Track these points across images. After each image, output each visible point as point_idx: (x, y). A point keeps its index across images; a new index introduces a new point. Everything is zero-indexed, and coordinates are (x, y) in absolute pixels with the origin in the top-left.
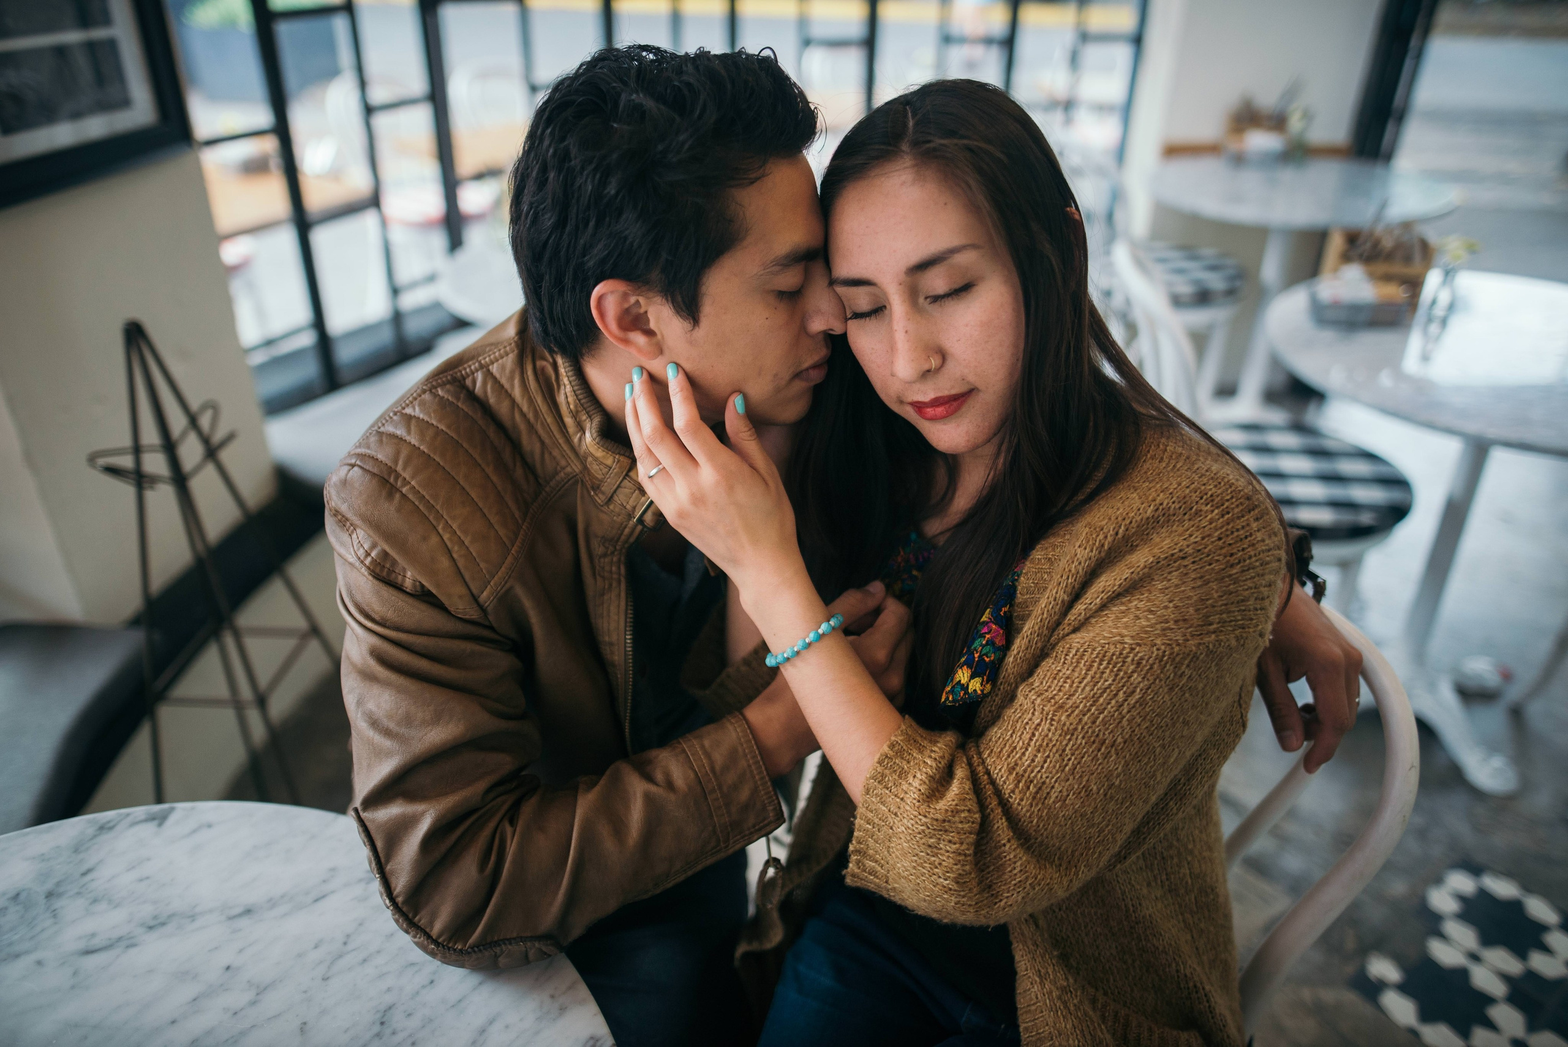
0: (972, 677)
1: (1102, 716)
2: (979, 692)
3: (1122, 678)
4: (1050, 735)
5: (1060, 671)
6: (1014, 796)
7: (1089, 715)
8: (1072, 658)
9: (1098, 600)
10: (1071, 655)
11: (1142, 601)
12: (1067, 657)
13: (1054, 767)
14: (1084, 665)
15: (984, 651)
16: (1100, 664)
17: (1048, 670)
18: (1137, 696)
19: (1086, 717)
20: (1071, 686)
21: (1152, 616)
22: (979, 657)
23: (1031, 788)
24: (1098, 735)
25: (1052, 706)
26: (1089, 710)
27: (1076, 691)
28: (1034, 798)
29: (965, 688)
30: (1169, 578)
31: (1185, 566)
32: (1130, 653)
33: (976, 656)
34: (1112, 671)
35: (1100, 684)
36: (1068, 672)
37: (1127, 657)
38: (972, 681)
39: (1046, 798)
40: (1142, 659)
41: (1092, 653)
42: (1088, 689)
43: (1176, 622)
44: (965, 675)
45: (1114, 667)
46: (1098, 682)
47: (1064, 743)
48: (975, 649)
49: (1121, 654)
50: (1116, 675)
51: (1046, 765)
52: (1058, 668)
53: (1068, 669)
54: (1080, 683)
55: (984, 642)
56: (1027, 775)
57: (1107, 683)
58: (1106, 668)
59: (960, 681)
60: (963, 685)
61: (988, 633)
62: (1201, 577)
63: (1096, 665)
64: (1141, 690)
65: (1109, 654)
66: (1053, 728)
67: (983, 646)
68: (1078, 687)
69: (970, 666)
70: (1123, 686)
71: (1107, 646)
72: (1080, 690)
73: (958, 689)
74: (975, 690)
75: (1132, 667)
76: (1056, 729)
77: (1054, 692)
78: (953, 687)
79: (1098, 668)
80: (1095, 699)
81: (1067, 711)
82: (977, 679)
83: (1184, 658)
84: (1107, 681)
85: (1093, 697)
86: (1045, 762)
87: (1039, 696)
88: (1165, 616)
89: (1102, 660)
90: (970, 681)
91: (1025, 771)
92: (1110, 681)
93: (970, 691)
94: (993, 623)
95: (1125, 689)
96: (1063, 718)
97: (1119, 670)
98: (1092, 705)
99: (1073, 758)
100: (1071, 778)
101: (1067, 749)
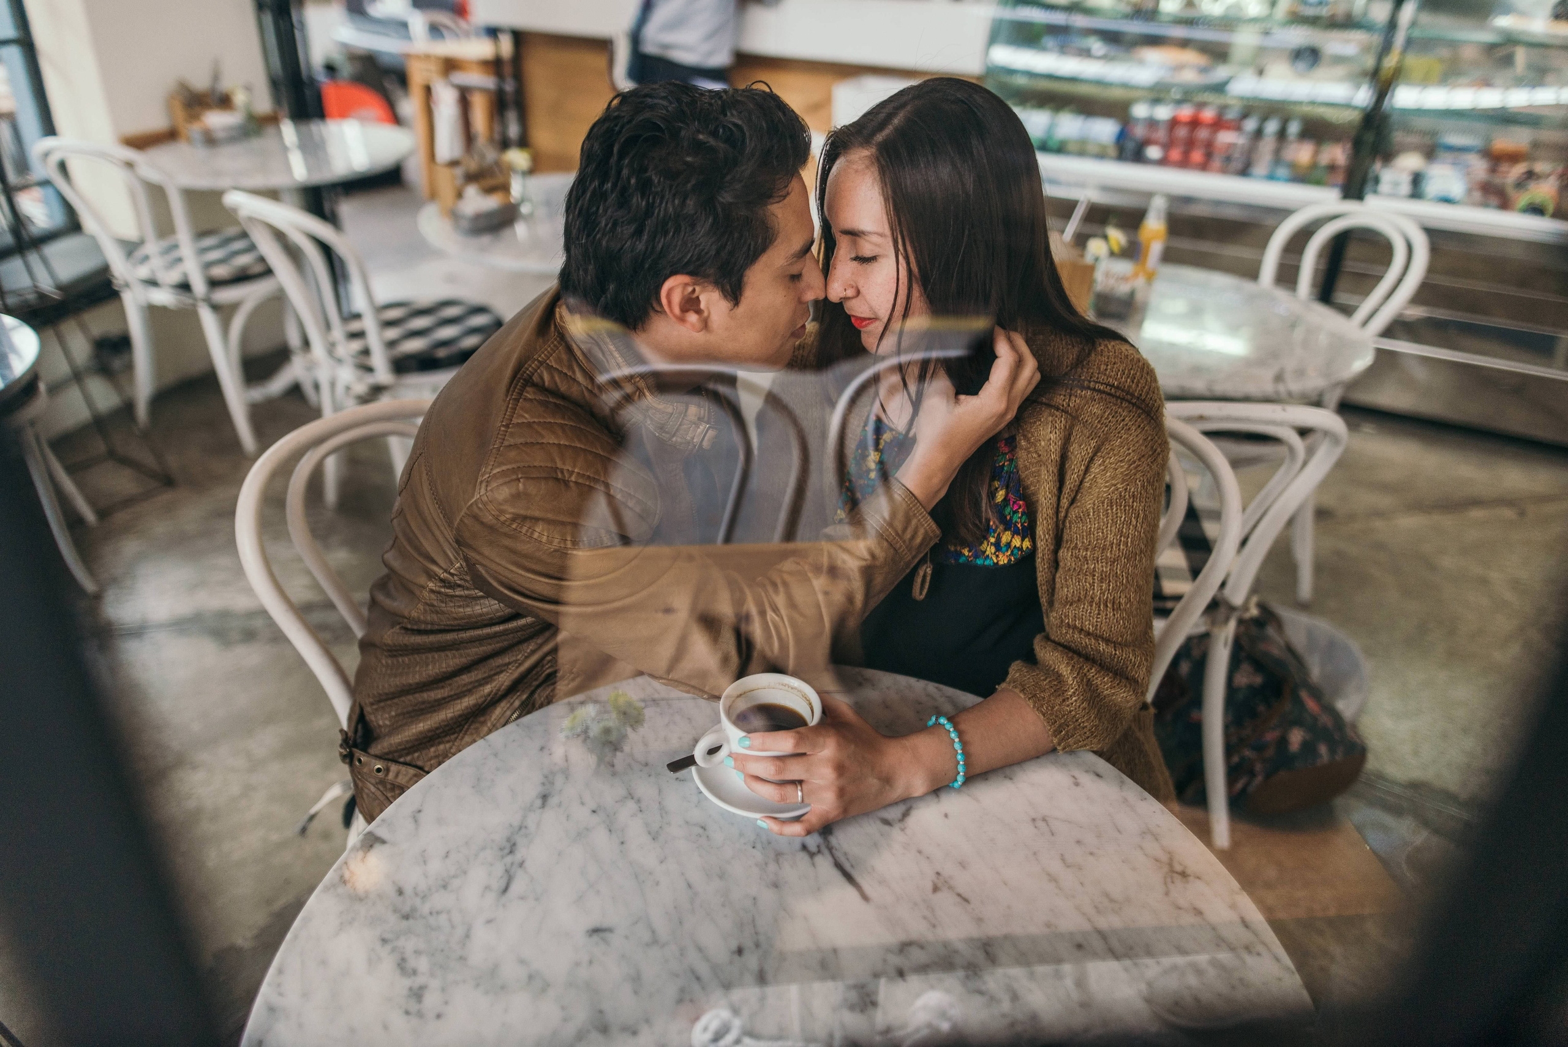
0: (1023, 540)
1: (1129, 540)
2: (1030, 547)
3: (1129, 510)
4: (1104, 570)
5: (1090, 528)
6: (1100, 616)
7: (1122, 543)
8: (1093, 515)
9: (1082, 467)
10: (1091, 514)
11: (1111, 458)
12: (1090, 517)
13: (1116, 585)
14: (1103, 515)
15: (1023, 521)
16: (1112, 509)
17: (1082, 532)
18: (1142, 515)
19: (1121, 546)
20: (1103, 533)
21: (1123, 464)
22: (1021, 525)
23: (1109, 605)
24: (1132, 552)
25: (1098, 552)
26: (1121, 540)
27: (1107, 534)
28: (1113, 610)
29: (1020, 549)
30: (1120, 435)
31: (1126, 425)
32: (1125, 493)
33: (1019, 525)
34: (1121, 510)
35: (1118, 521)
36: (1097, 525)
37: (1125, 496)
38: (1024, 543)
39: (1120, 606)
40: (1134, 492)
41: (1103, 506)
42: (1113, 528)
43: (1139, 459)
44: (1018, 540)
45: (1121, 506)
46: (1117, 521)
47: (1115, 568)
48: (1016, 522)
49: (1121, 496)
50: (1125, 510)
51: (1111, 587)
52: (1089, 527)
53: (1095, 524)
54: (1107, 527)
55: (1020, 515)
56: (1102, 599)
57: (1122, 519)
58: (1117, 510)
59: (1015, 546)
60: (1019, 547)
61: (1020, 508)
62: (1139, 426)
63: (1110, 511)
64: (1142, 511)
65: (1114, 501)
66: (1104, 564)
67: (1021, 518)
68: (1107, 531)
69: (1018, 534)
70: (1132, 515)
71: (1109, 496)
72: (1109, 532)
73: (1016, 551)
74: (1028, 547)
75: (1131, 500)
76: (1107, 563)
77: (1095, 543)
78: (1012, 551)
79: (1113, 513)
80: (1120, 532)
81: (1108, 549)
82: (1027, 539)
83: (1154, 479)
84: (1122, 517)
85: (1119, 531)
86: (1109, 586)
87: (1087, 551)
88: (1131, 460)
89: (1112, 506)
90: (1022, 543)
91: (1100, 599)
92: (1124, 517)
93: (1024, 549)
94: (1019, 500)
95: (1133, 515)
96: (1108, 554)
97: (1125, 506)
98: (1121, 537)
99: (1124, 574)
100: (1128, 586)
101: (1118, 571)
